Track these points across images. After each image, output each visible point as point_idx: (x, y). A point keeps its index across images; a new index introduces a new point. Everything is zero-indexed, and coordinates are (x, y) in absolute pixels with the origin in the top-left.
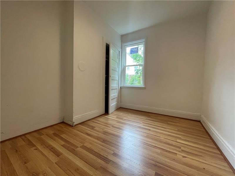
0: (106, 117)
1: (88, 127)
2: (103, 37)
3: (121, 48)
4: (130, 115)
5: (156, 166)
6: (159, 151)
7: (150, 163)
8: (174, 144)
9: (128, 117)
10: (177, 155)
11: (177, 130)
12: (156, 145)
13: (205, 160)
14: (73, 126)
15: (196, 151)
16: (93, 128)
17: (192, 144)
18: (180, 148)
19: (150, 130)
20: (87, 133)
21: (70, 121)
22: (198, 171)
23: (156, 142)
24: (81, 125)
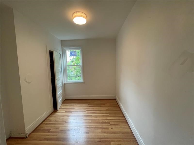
0: (56, 114)
1: (43, 132)
2: (46, 46)
3: (62, 51)
4: (75, 106)
5: (100, 141)
6: (100, 130)
7: (98, 141)
8: (106, 122)
9: (74, 109)
10: (109, 128)
11: (106, 110)
12: (98, 127)
13: (120, 126)
14: (26, 137)
15: (116, 122)
16: (49, 131)
17: (114, 118)
18: (109, 123)
19: (92, 116)
20: (45, 139)
21: (22, 134)
22: (118, 134)
23: (97, 124)
24: (35, 132)
